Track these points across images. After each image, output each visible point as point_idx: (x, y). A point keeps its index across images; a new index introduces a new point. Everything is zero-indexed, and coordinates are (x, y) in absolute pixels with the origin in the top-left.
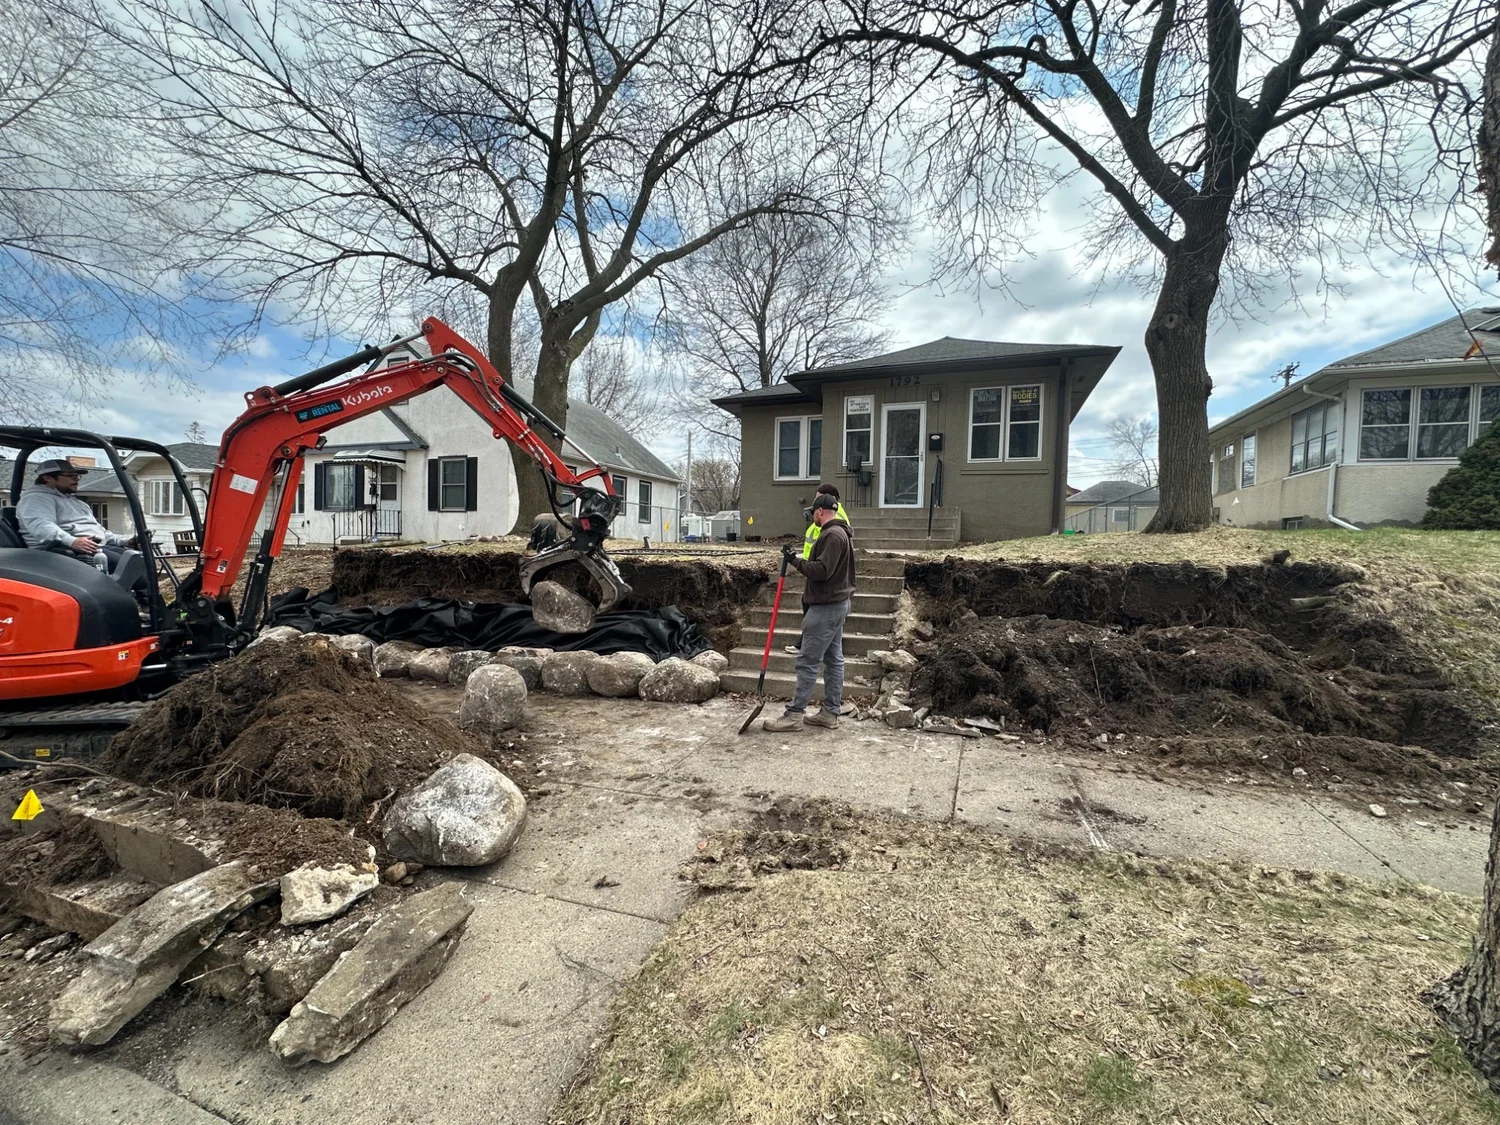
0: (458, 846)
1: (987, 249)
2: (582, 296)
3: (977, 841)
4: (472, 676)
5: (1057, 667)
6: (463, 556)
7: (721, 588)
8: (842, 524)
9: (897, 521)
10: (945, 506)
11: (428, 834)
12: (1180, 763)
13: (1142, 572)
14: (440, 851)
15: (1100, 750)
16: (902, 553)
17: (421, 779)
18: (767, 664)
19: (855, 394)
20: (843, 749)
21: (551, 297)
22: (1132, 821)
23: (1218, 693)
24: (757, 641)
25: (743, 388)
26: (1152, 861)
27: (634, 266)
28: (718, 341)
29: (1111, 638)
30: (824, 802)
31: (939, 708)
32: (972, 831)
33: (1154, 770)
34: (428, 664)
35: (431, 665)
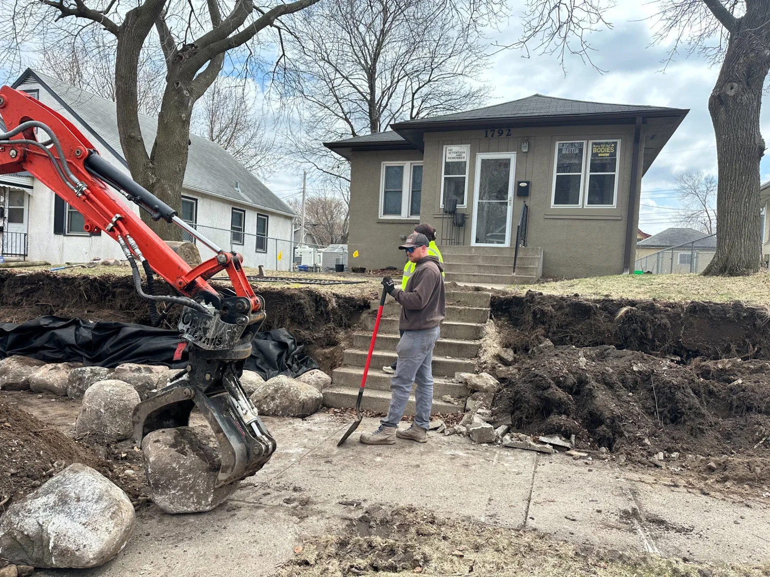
0: (67, 550)
1: (571, 17)
2: (206, 41)
3: (545, 547)
4: (89, 391)
5: (622, 392)
6: (85, 278)
7: (328, 313)
8: (435, 260)
9: (486, 258)
10: (529, 246)
11: (39, 539)
12: (725, 479)
13: (698, 310)
14: (51, 554)
15: (657, 466)
16: (489, 287)
17: (34, 487)
18: (364, 382)
19: (452, 143)
20: (430, 461)
21: (176, 40)
22: (680, 530)
23: (760, 418)
24: (358, 361)
25: (354, 134)
26: (697, 566)
27: (255, 16)
28: (332, 89)
29: (670, 367)
30: (411, 510)
31: (517, 426)
32: (542, 538)
33: (702, 485)
34: (47, 379)
35: (51, 379)
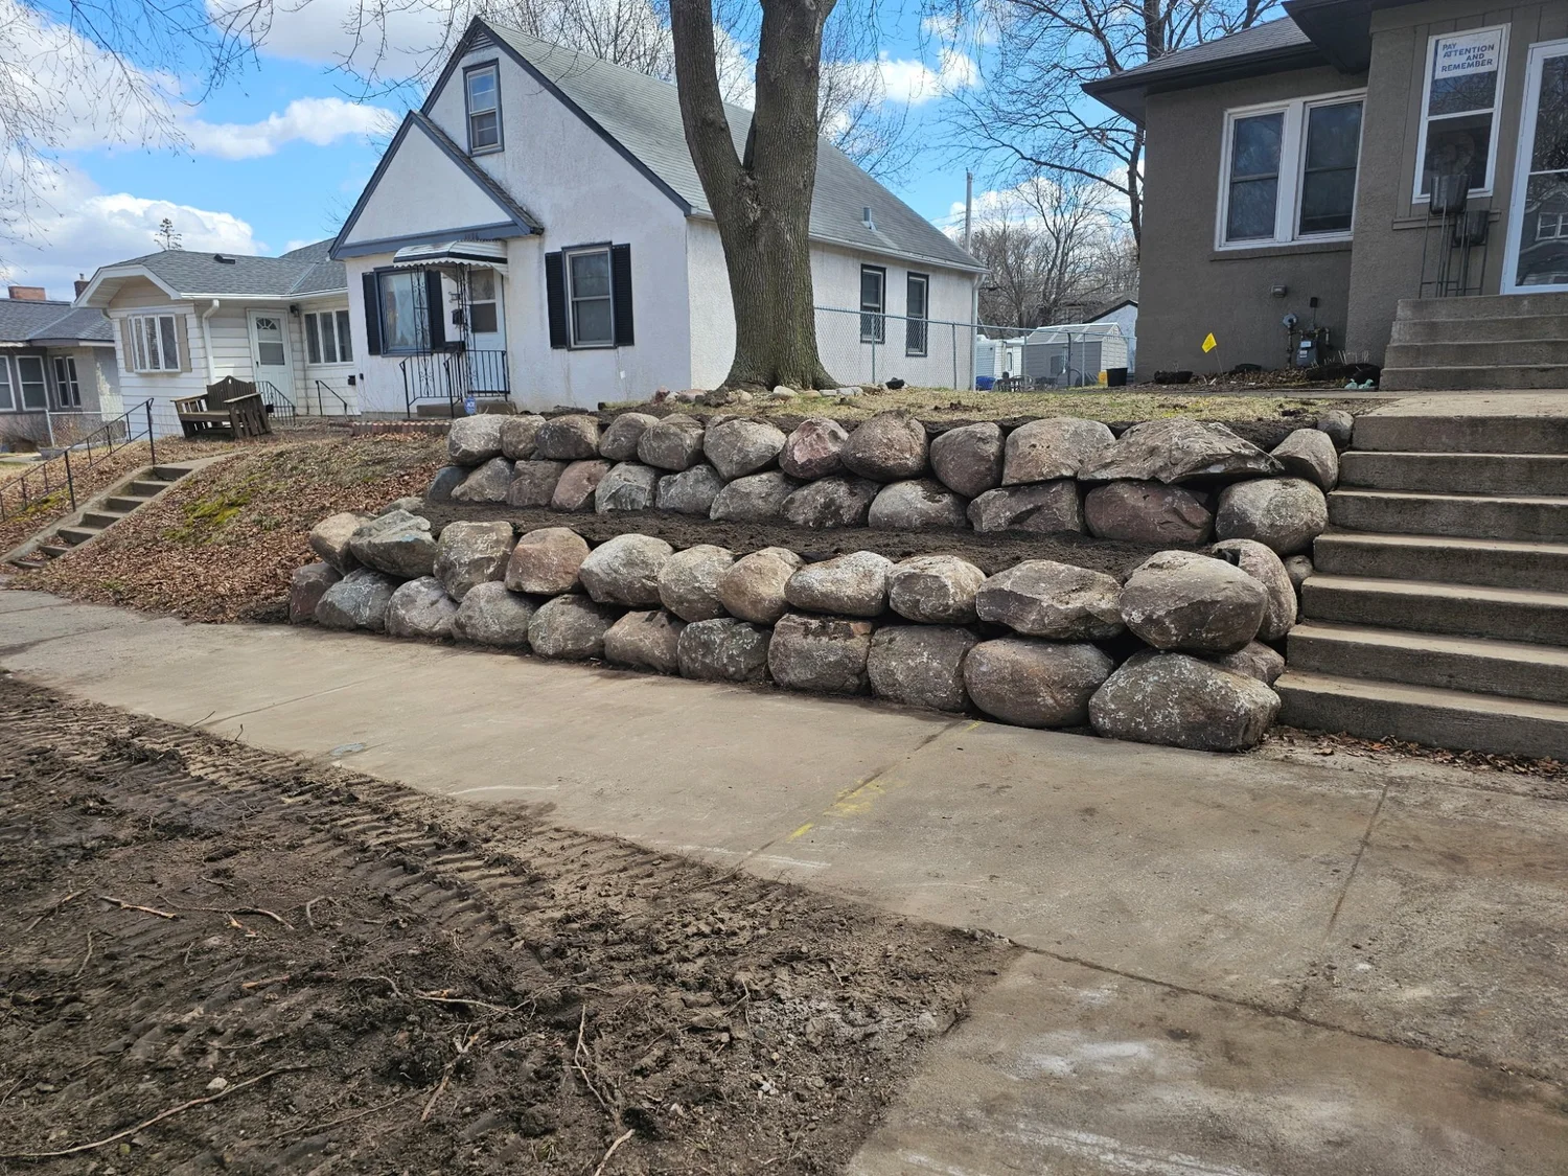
19: (1458, 27)
34: (641, 640)
35: (647, 642)
